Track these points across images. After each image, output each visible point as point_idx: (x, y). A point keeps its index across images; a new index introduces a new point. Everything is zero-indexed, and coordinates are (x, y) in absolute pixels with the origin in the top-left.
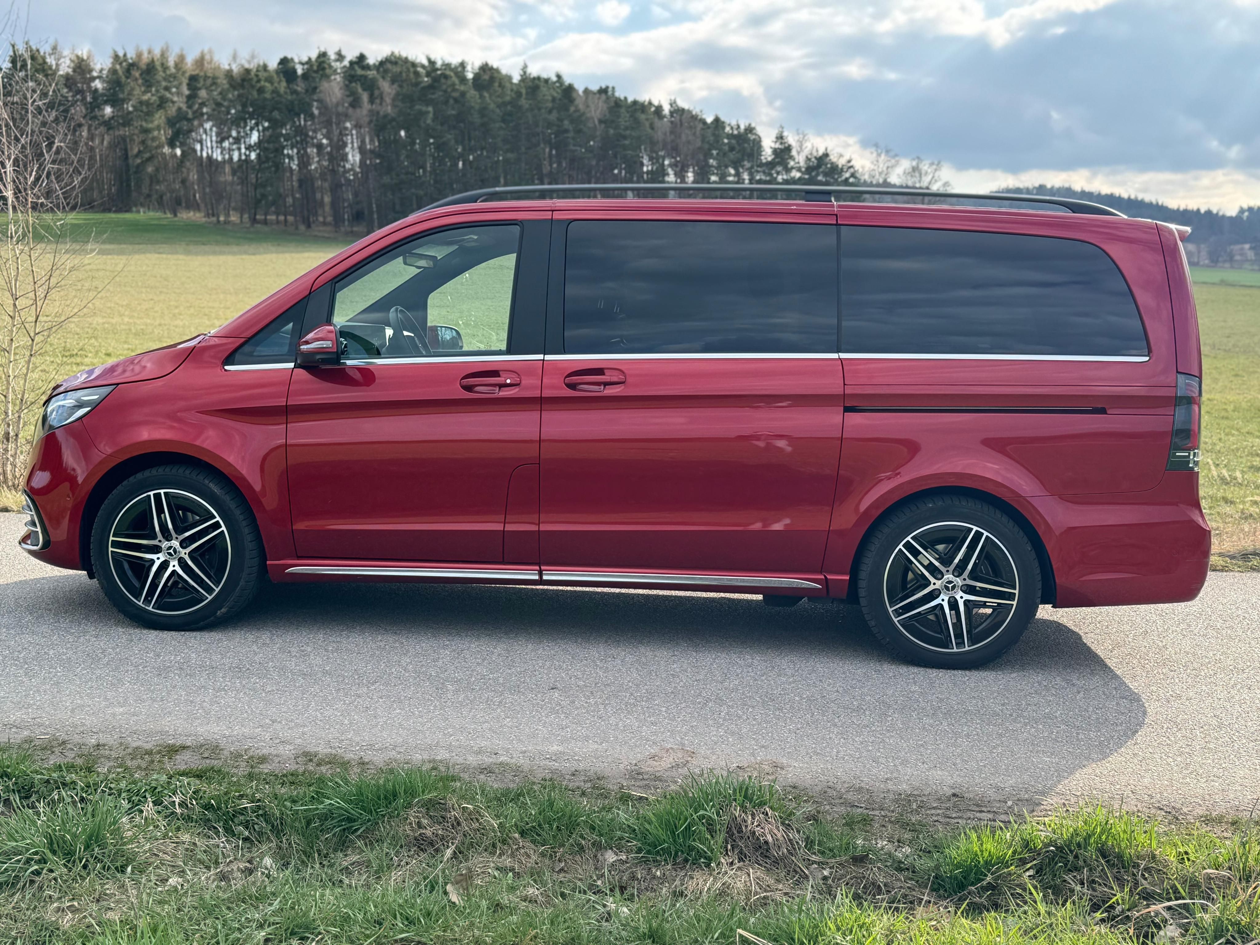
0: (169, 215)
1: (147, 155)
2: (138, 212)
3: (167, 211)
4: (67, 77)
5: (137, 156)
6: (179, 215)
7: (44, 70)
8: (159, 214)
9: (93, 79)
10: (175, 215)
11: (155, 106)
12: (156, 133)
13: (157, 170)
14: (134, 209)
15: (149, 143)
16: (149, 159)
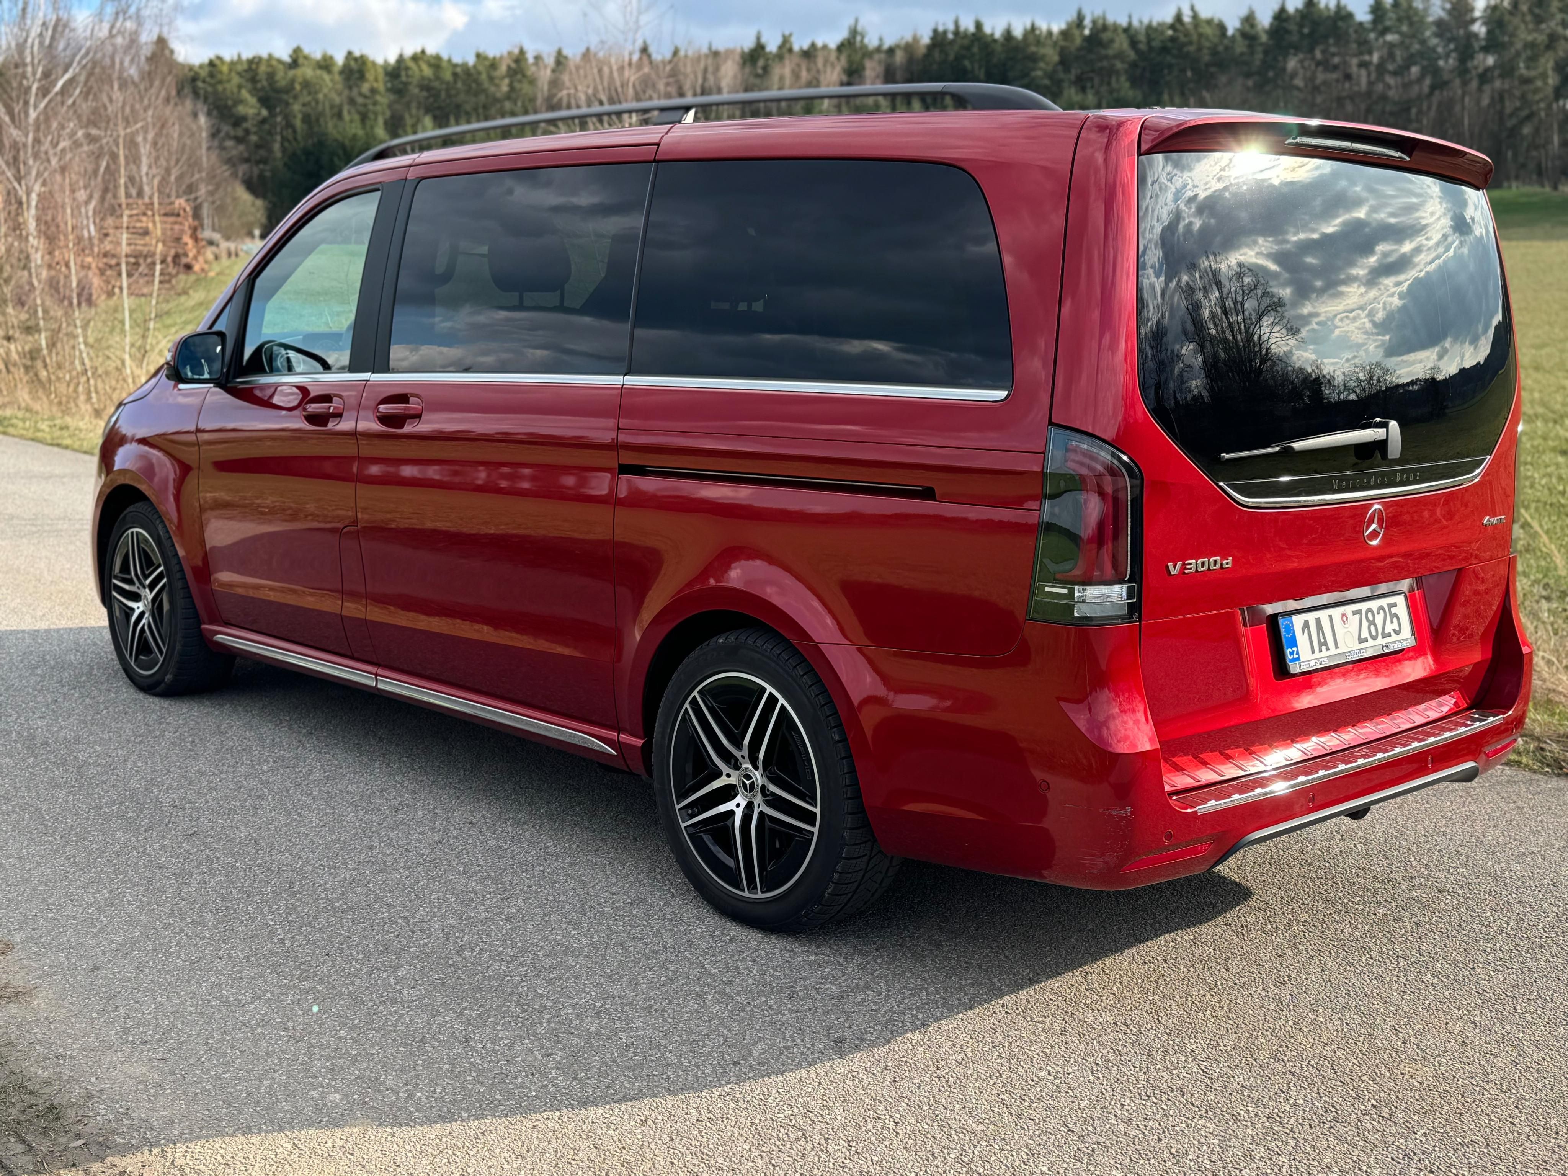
0: (1548, 189)
1: (1524, 113)
2: (1510, 187)
3: (1546, 183)
4: (1439, 23)
5: (1512, 115)
6: (1561, 187)
7: (1409, 18)
8: (1537, 189)
9: (1473, 21)
10: (1555, 188)
11: (1542, 47)
12: (1539, 83)
13: (1537, 130)
14: (1505, 184)
15: (1530, 96)
16: (1528, 118)
